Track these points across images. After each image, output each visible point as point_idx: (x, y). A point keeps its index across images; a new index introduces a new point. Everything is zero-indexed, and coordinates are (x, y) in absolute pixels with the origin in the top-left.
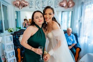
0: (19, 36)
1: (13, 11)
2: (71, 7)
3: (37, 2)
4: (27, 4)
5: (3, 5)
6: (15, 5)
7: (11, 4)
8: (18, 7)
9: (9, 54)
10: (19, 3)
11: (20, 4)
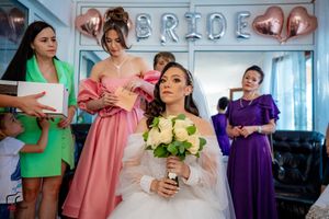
3: (165, 18)
6: (83, 28)
7: (67, 24)
8: (94, 36)
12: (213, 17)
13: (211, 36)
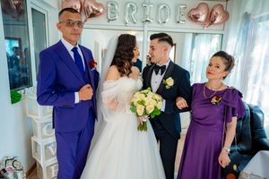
2: (218, 24)
3: (128, 6)
4: (101, 10)
5: (32, 9)
7: (57, 7)
9: (45, 147)
10: (78, 7)
11: (81, 9)
12: (162, 7)
13: (160, 20)
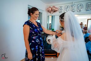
0: (47, 36)
1: (46, 16)
3: (66, 7)
4: (57, 10)
8: (50, 12)
11: (51, 10)
12: (79, 5)
13: (78, 10)
